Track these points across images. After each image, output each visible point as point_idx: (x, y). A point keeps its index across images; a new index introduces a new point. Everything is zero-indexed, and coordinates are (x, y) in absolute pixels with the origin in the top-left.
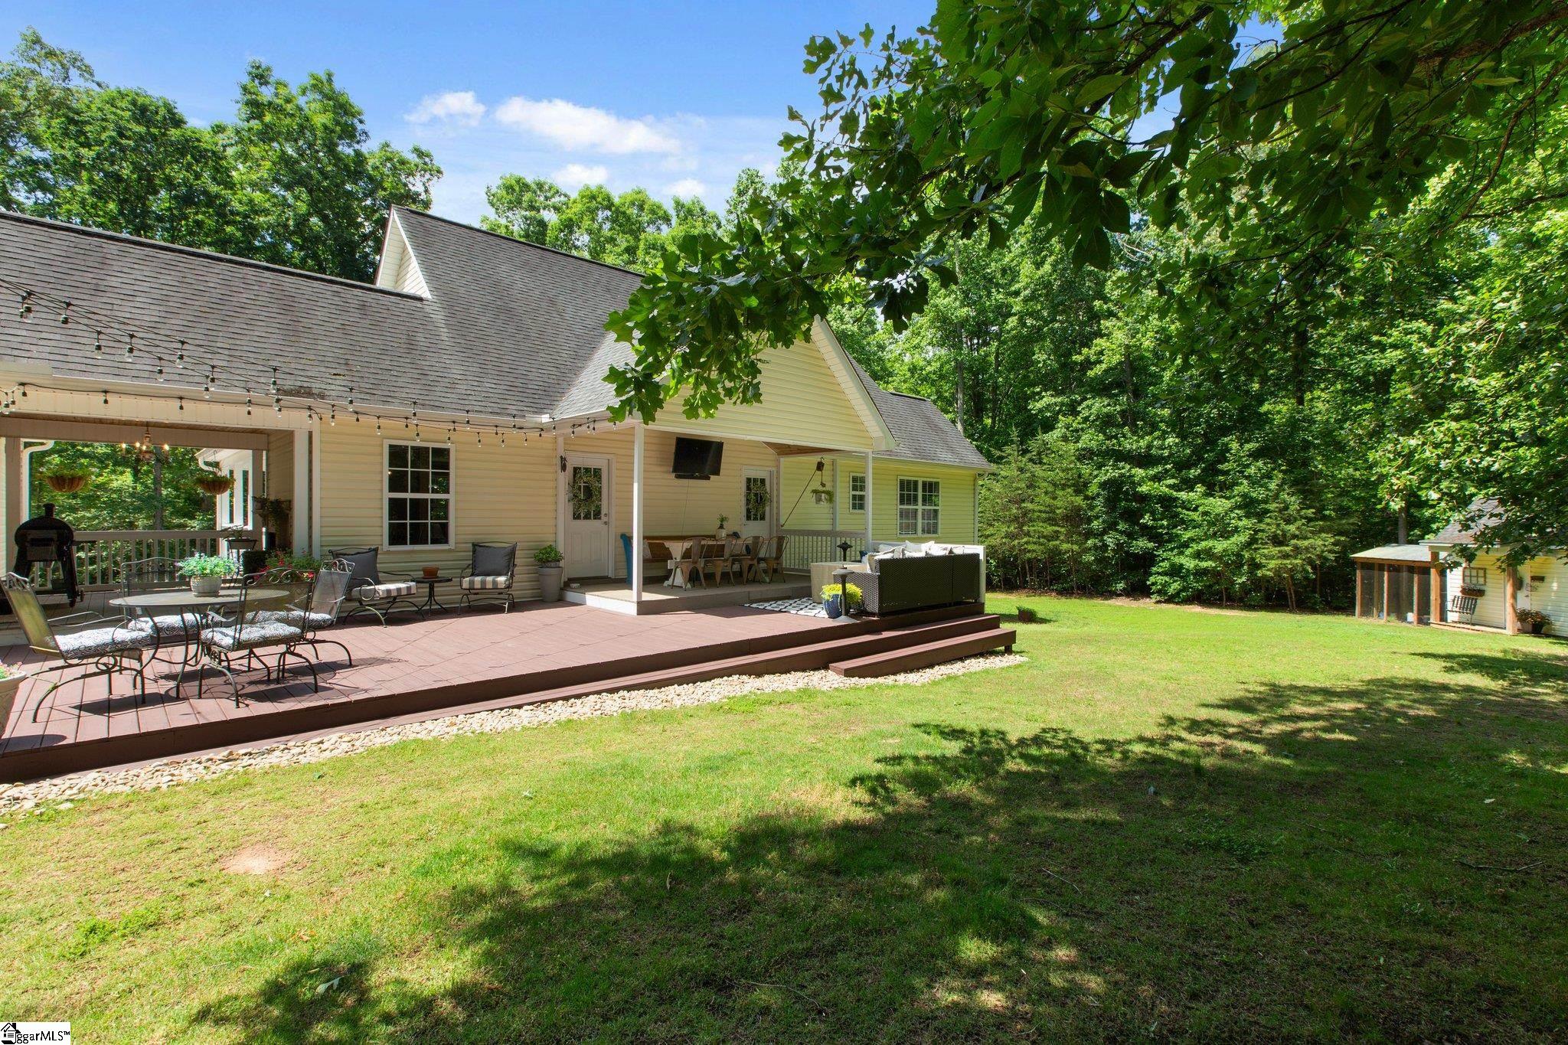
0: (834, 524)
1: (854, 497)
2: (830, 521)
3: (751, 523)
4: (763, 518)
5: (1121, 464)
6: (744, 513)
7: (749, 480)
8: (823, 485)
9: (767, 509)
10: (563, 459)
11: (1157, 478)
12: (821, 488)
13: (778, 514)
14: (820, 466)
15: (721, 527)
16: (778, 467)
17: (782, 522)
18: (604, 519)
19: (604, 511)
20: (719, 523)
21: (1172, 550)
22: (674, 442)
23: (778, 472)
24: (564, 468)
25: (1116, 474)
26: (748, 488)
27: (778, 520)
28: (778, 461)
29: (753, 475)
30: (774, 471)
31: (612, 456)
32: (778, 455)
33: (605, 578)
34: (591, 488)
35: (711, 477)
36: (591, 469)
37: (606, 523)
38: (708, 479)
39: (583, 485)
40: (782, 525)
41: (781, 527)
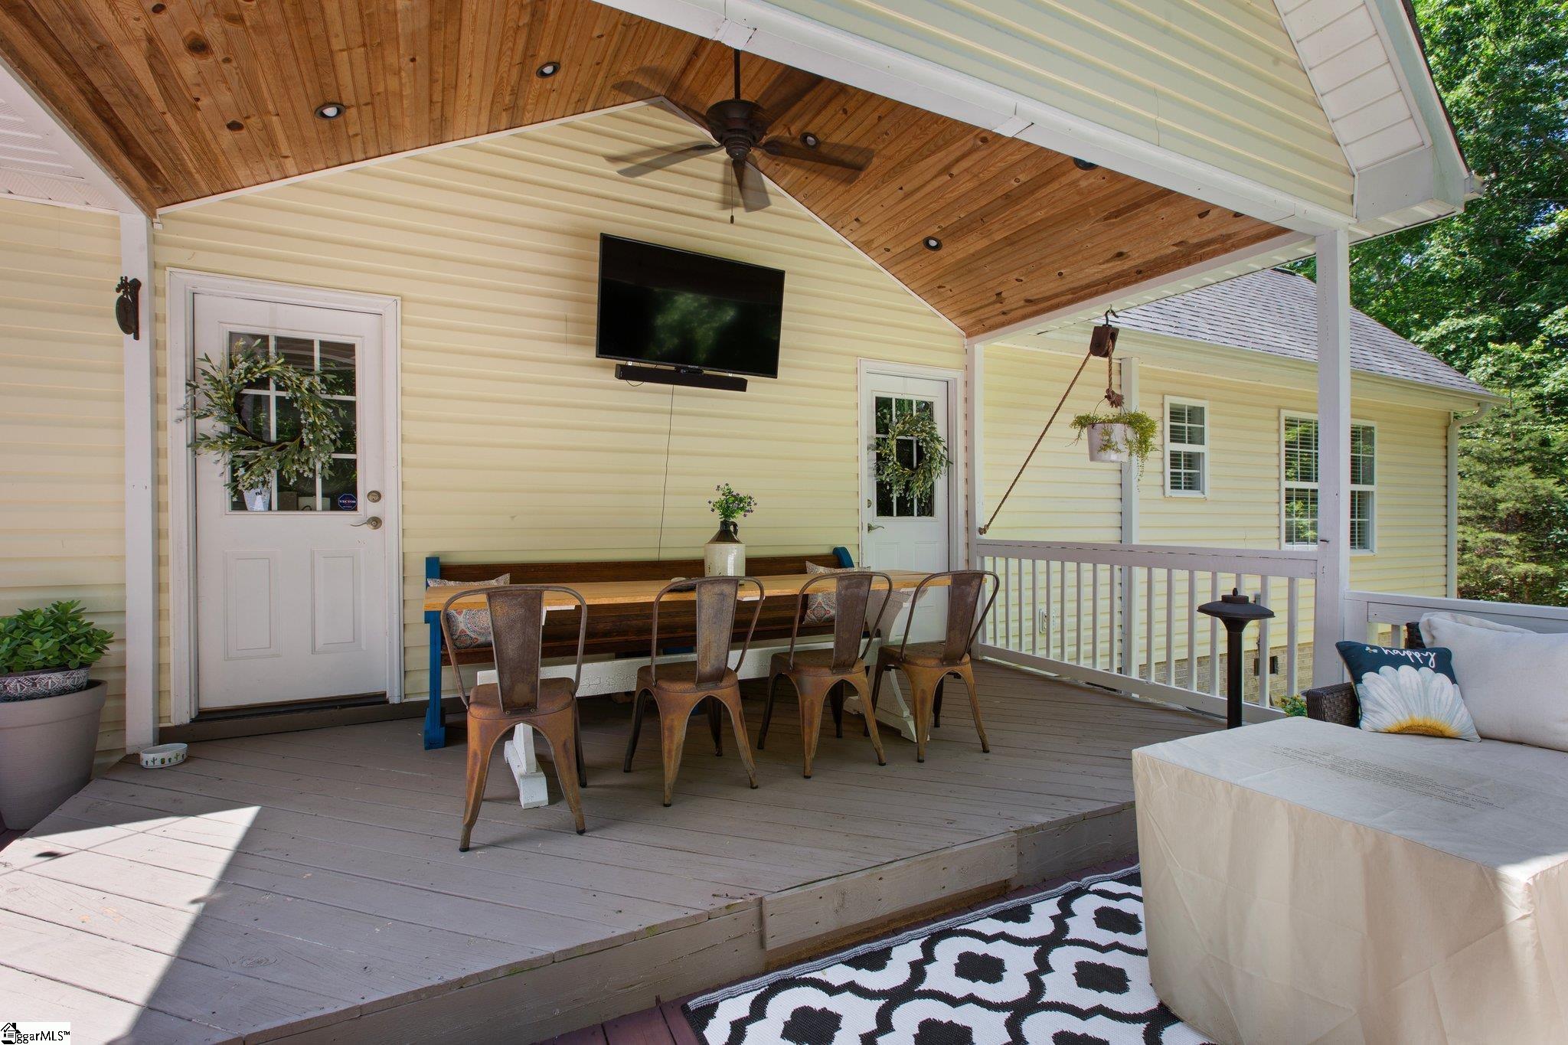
0: (1124, 525)
1: (1175, 457)
3: (895, 524)
4: (927, 509)
6: (870, 492)
7: (882, 404)
8: (1114, 399)
9: (940, 484)
10: (130, 289)
12: (1105, 410)
13: (970, 497)
14: (1103, 340)
15: (726, 534)
16: (969, 368)
17: (981, 520)
18: (368, 509)
19: (365, 482)
20: (715, 520)
22: (595, 251)
23: (968, 384)
26: (882, 426)
27: (970, 513)
28: (968, 352)
29: (894, 390)
30: (955, 379)
31: (388, 301)
32: (969, 336)
33: (373, 700)
34: (295, 405)
35: (745, 382)
36: (311, 342)
37: (376, 522)
38: (741, 386)
39: (278, 398)
40: (982, 531)
41: (978, 535)
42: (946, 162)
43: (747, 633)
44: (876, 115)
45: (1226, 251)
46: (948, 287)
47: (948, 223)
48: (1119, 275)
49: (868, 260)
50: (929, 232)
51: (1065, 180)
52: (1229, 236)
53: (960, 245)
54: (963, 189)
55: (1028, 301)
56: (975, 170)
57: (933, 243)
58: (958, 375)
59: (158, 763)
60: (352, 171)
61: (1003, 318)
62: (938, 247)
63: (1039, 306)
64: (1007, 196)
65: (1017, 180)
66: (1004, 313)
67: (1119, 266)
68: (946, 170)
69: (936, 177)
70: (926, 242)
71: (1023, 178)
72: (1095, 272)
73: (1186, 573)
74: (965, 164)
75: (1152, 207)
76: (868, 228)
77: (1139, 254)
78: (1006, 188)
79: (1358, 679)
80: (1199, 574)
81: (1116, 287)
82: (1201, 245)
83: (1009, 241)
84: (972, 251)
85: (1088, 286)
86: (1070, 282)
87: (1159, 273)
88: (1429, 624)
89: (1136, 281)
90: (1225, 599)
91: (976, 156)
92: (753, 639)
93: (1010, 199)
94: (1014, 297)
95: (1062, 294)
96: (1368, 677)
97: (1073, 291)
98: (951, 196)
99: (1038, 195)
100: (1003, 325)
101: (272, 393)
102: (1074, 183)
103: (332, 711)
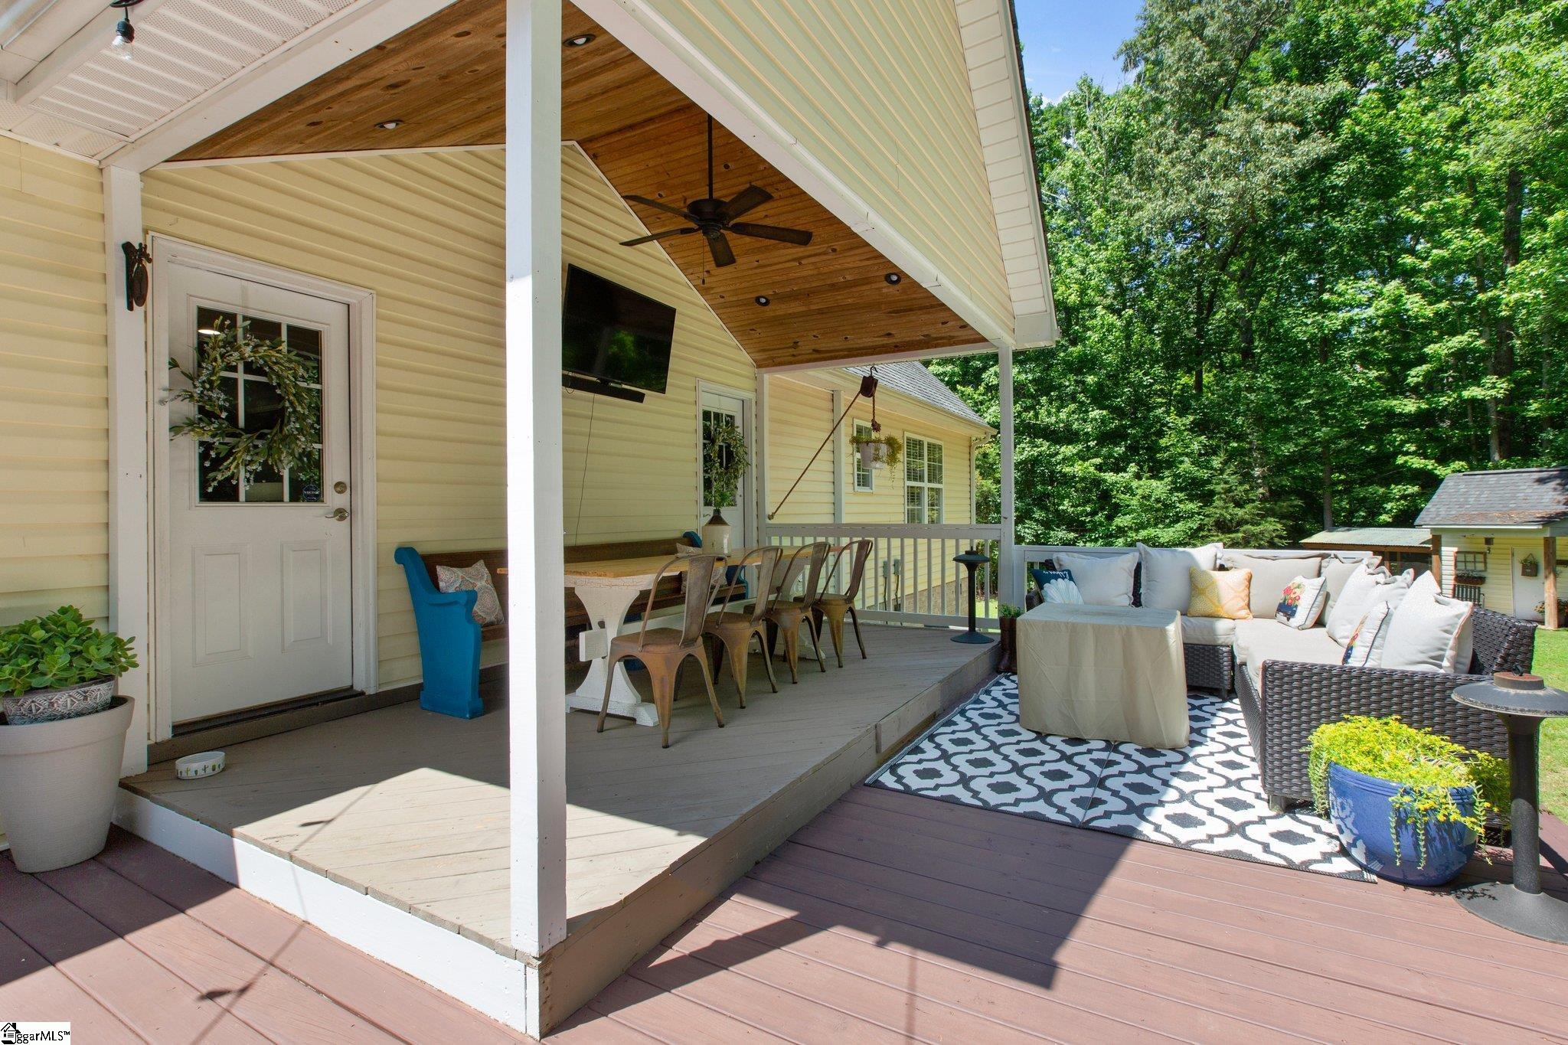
2: (829, 509)
5: (1039, 441)
6: (701, 489)
7: (707, 416)
8: (876, 427)
9: (740, 483)
10: (135, 257)
11: (1083, 457)
13: (761, 492)
14: (868, 387)
15: (719, 519)
16: (758, 391)
17: (769, 510)
18: (333, 499)
19: (334, 471)
21: (1096, 540)
23: (759, 403)
24: (136, 290)
25: (1035, 452)
26: (708, 435)
27: (760, 504)
28: (757, 379)
29: (715, 405)
30: (750, 400)
31: (363, 294)
32: (759, 366)
33: (338, 696)
34: (278, 392)
35: (643, 395)
36: (278, 326)
37: (340, 514)
38: (640, 398)
39: (246, 382)
40: (771, 517)
41: (768, 521)
42: (800, 255)
43: (646, 604)
44: (764, 213)
45: (951, 345)
46: (759, 331)
47: (782, 291)
48: (883, 346)
49: (701, 301)
50: (763, 294)
51: (874, 286)
52: (953, 337)
53: (783, 306)
54: (805, 273)
55: (816, 351)
56: (819, 265)
57: (763, 300)
58: (750, 395)
59: (209, 771)
60: (333, 159)
61: (792, 359)
62: (767, 304)
63: (821, 356)
64: (833, 285)
65: (844, 278)
66: (793, 355)
67: (886, 341)
68: (799, 260)
69: (789, 261)
70: (757, 299)
71: (848, 278)
72: (869, 341)
73: (926, 540)
74: (813, 260)
75: (919, 312)
76: (714, 279)
77: (901, 336)
78: (835, 280)
79: (1041, 588)
80: (919, 541)
81: (880, 353)
82: (936, 339)
83: (821, 312)
84: (791, 311)
85: (860, 349)
86: (850, 344)
87: (909, 350)
88: (1058, 559)
89: (894, 352)
90: (967, 552)
91: (825, 257)
92: (653, 608)
93: (834, 287)
94: (806, 346)
95: (842, 350)
96: (1046, 585)
97: (849, 350)
98: (792, 275)
99: (854, 289)
100: (790, 363)
101: (241, 377)
102: (879, 289)
103: (314, 708)
